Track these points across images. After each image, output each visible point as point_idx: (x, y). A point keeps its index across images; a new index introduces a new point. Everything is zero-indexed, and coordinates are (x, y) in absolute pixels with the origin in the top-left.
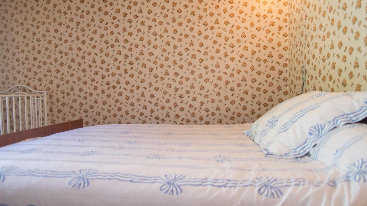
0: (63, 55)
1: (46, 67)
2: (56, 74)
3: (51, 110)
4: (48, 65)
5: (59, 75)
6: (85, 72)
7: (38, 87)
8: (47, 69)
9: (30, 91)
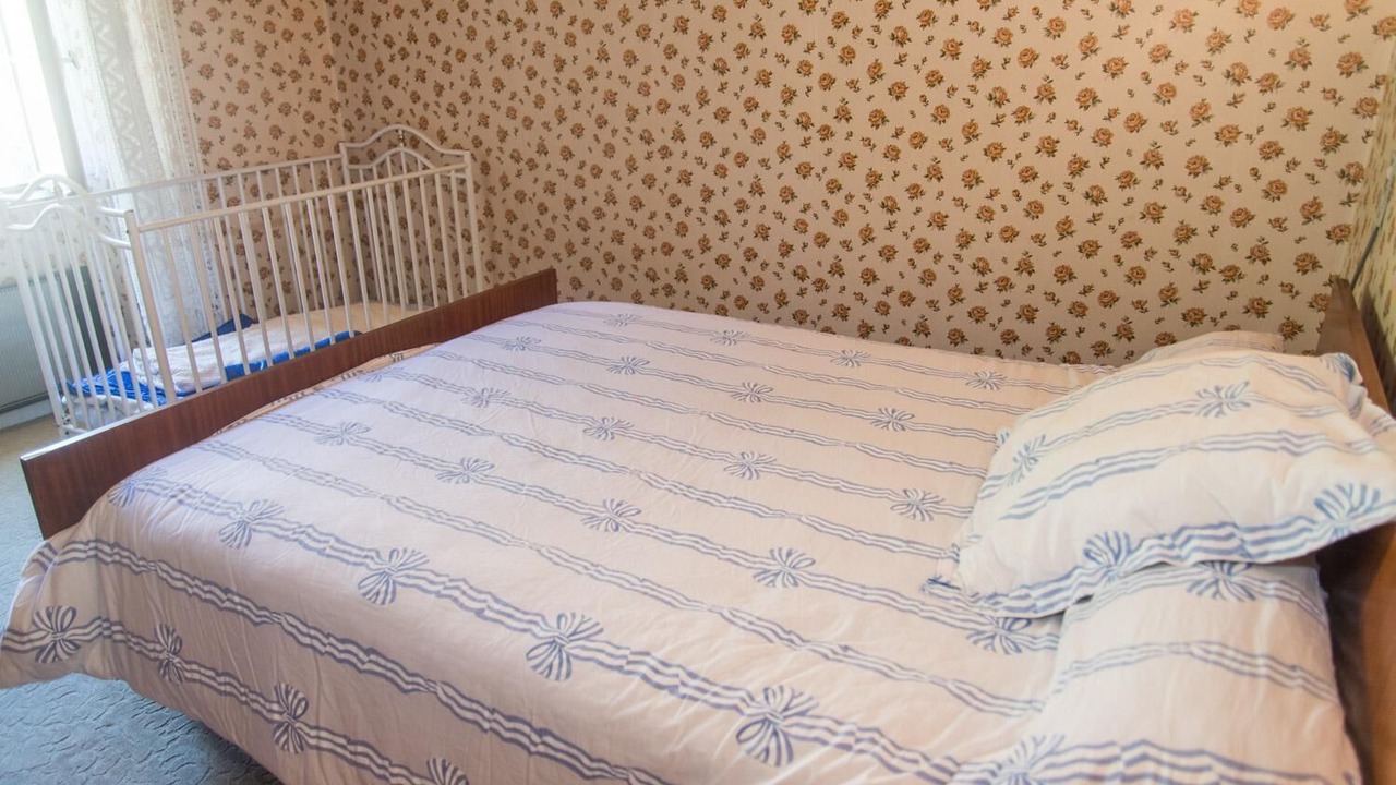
3: (489, 212)
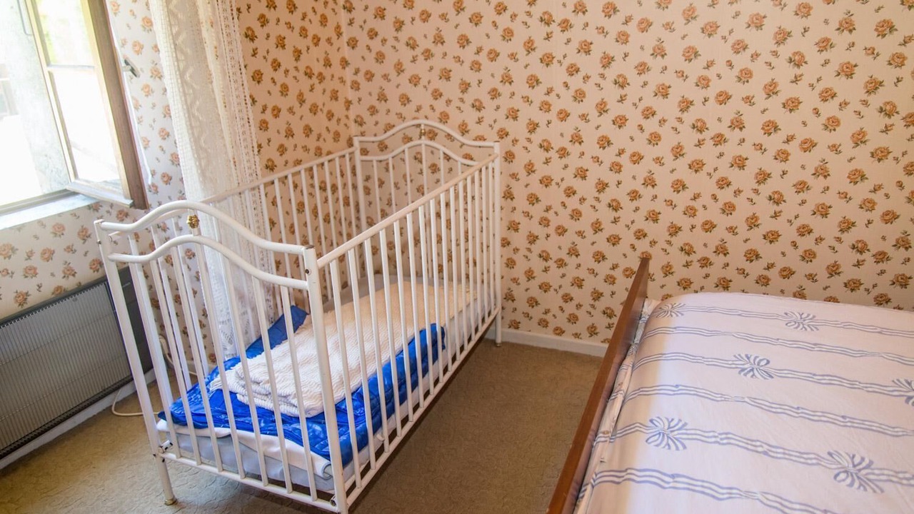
0: (554, 28)
1: (498, 67)
2: (526, 91)
4: (503, 61)
5: (538, 95)
6: (622, 87)
7: (472, 126)
8: (499, 75)
9: (449, 136)
